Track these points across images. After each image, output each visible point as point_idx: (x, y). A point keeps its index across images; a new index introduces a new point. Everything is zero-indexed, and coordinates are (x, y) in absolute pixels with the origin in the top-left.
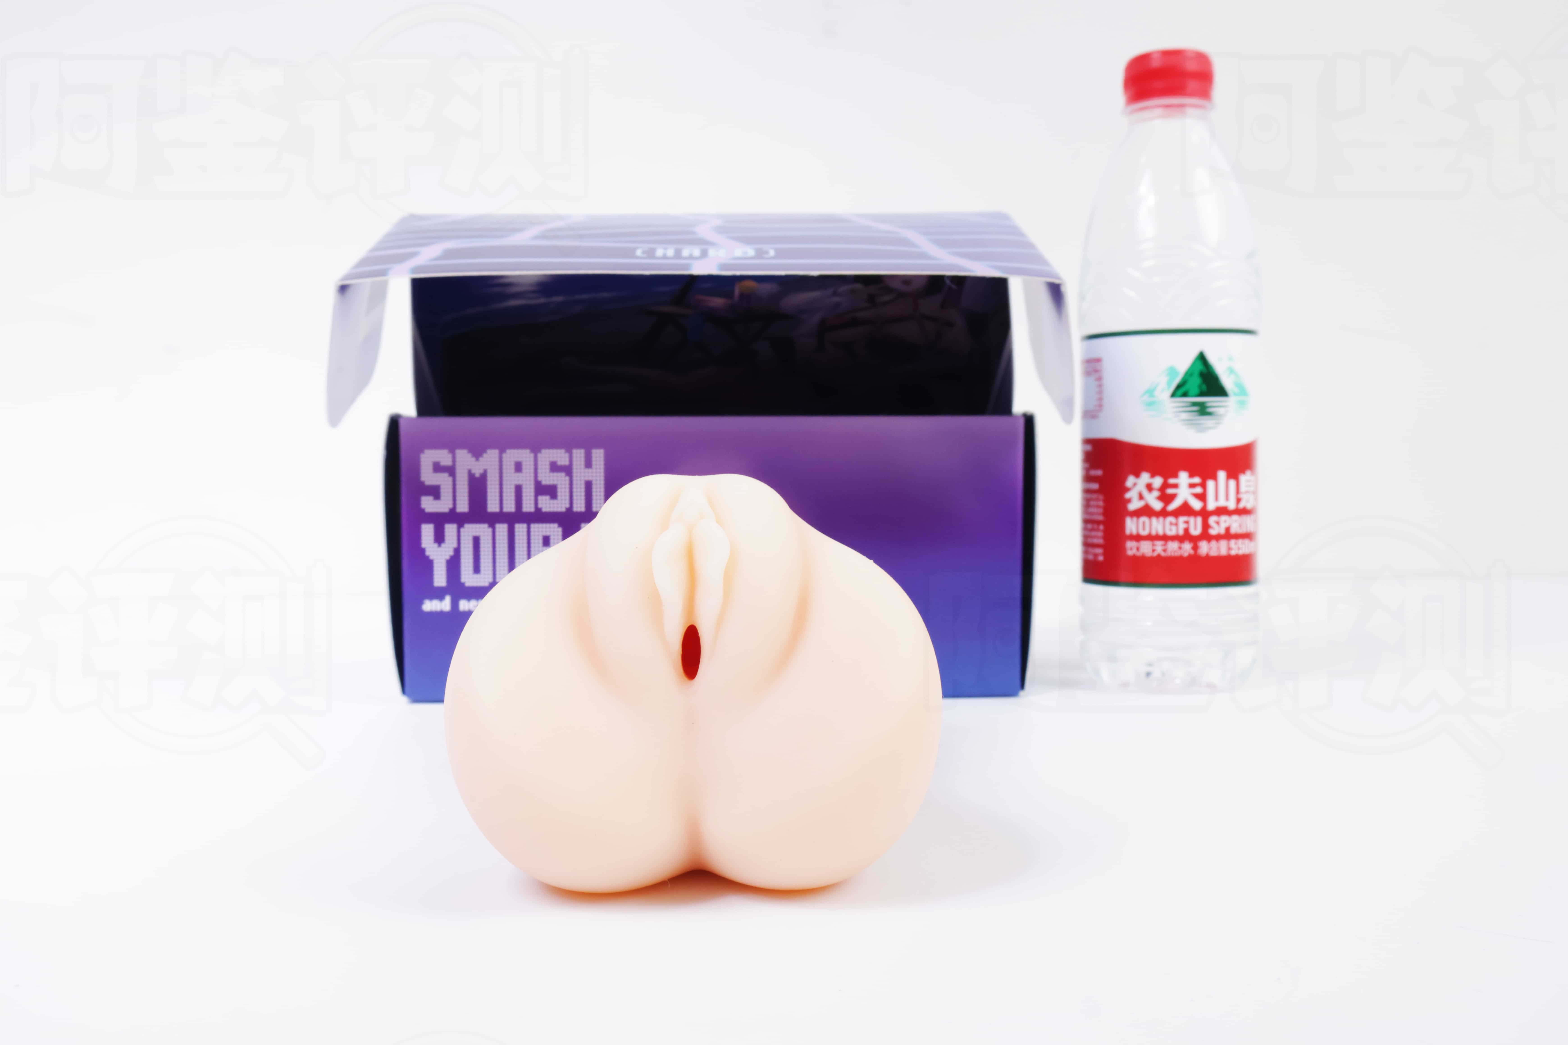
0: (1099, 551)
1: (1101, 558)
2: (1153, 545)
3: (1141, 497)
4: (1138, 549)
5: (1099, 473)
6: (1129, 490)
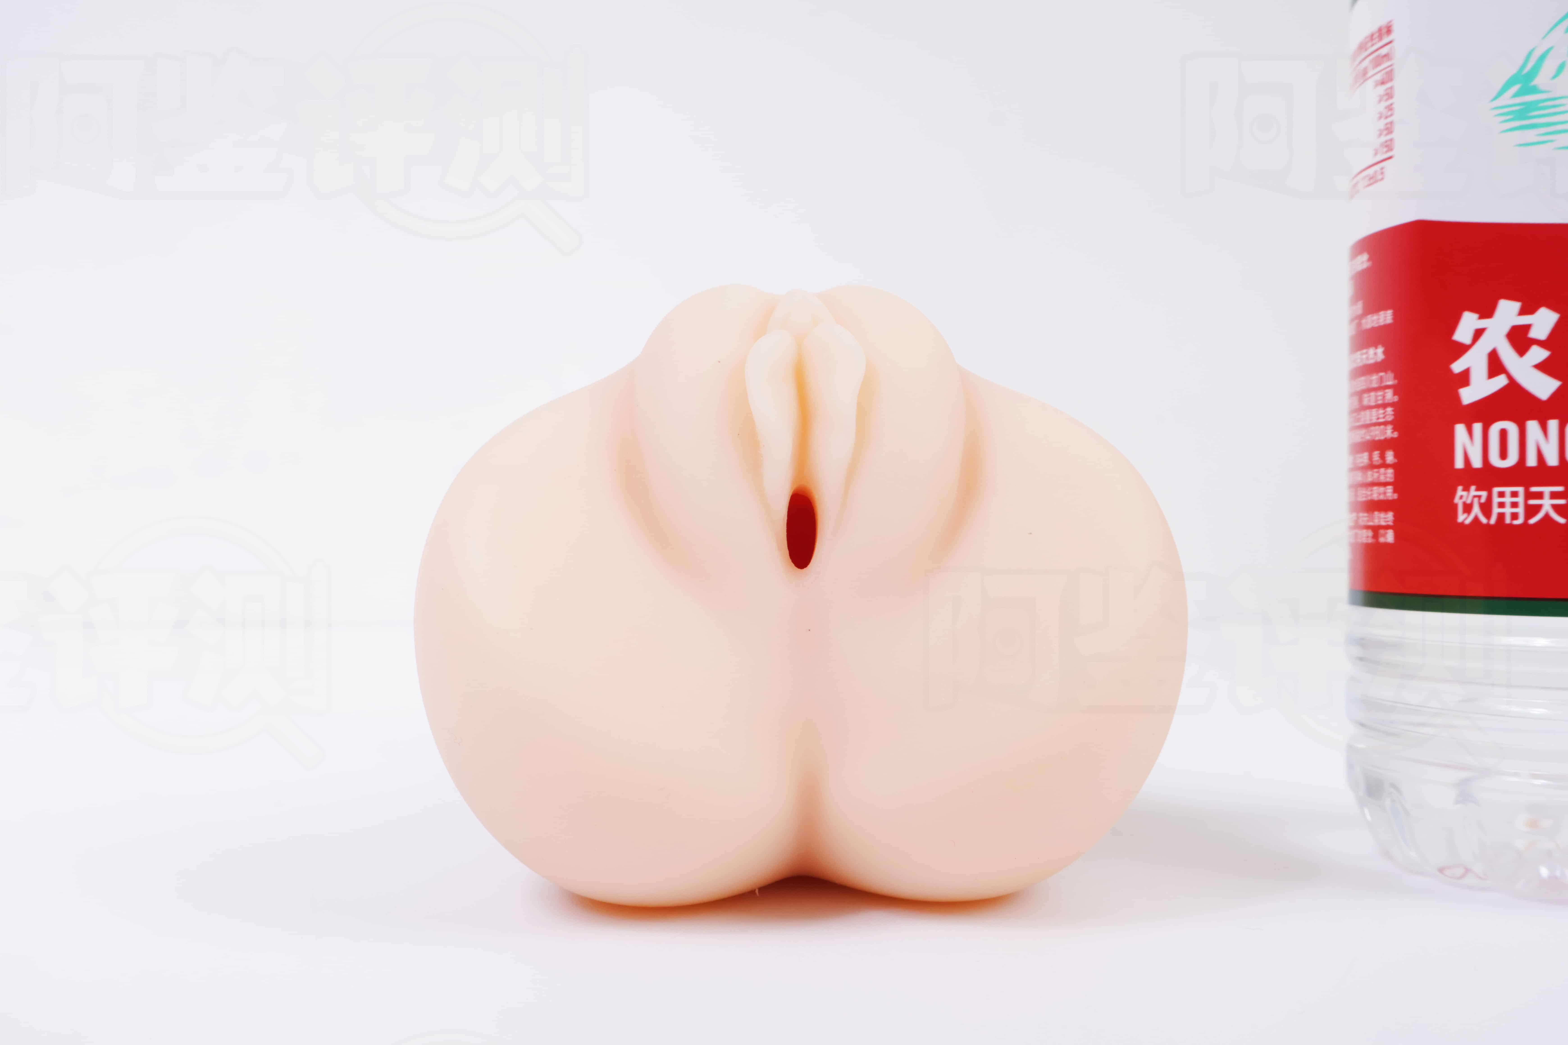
0: (1387, 518)
1: (1389, 537)
2: (1529, 495)
3: (1495, 366)
4: (1486, 508)
5: (1386, 317)
6: (1462, 349)
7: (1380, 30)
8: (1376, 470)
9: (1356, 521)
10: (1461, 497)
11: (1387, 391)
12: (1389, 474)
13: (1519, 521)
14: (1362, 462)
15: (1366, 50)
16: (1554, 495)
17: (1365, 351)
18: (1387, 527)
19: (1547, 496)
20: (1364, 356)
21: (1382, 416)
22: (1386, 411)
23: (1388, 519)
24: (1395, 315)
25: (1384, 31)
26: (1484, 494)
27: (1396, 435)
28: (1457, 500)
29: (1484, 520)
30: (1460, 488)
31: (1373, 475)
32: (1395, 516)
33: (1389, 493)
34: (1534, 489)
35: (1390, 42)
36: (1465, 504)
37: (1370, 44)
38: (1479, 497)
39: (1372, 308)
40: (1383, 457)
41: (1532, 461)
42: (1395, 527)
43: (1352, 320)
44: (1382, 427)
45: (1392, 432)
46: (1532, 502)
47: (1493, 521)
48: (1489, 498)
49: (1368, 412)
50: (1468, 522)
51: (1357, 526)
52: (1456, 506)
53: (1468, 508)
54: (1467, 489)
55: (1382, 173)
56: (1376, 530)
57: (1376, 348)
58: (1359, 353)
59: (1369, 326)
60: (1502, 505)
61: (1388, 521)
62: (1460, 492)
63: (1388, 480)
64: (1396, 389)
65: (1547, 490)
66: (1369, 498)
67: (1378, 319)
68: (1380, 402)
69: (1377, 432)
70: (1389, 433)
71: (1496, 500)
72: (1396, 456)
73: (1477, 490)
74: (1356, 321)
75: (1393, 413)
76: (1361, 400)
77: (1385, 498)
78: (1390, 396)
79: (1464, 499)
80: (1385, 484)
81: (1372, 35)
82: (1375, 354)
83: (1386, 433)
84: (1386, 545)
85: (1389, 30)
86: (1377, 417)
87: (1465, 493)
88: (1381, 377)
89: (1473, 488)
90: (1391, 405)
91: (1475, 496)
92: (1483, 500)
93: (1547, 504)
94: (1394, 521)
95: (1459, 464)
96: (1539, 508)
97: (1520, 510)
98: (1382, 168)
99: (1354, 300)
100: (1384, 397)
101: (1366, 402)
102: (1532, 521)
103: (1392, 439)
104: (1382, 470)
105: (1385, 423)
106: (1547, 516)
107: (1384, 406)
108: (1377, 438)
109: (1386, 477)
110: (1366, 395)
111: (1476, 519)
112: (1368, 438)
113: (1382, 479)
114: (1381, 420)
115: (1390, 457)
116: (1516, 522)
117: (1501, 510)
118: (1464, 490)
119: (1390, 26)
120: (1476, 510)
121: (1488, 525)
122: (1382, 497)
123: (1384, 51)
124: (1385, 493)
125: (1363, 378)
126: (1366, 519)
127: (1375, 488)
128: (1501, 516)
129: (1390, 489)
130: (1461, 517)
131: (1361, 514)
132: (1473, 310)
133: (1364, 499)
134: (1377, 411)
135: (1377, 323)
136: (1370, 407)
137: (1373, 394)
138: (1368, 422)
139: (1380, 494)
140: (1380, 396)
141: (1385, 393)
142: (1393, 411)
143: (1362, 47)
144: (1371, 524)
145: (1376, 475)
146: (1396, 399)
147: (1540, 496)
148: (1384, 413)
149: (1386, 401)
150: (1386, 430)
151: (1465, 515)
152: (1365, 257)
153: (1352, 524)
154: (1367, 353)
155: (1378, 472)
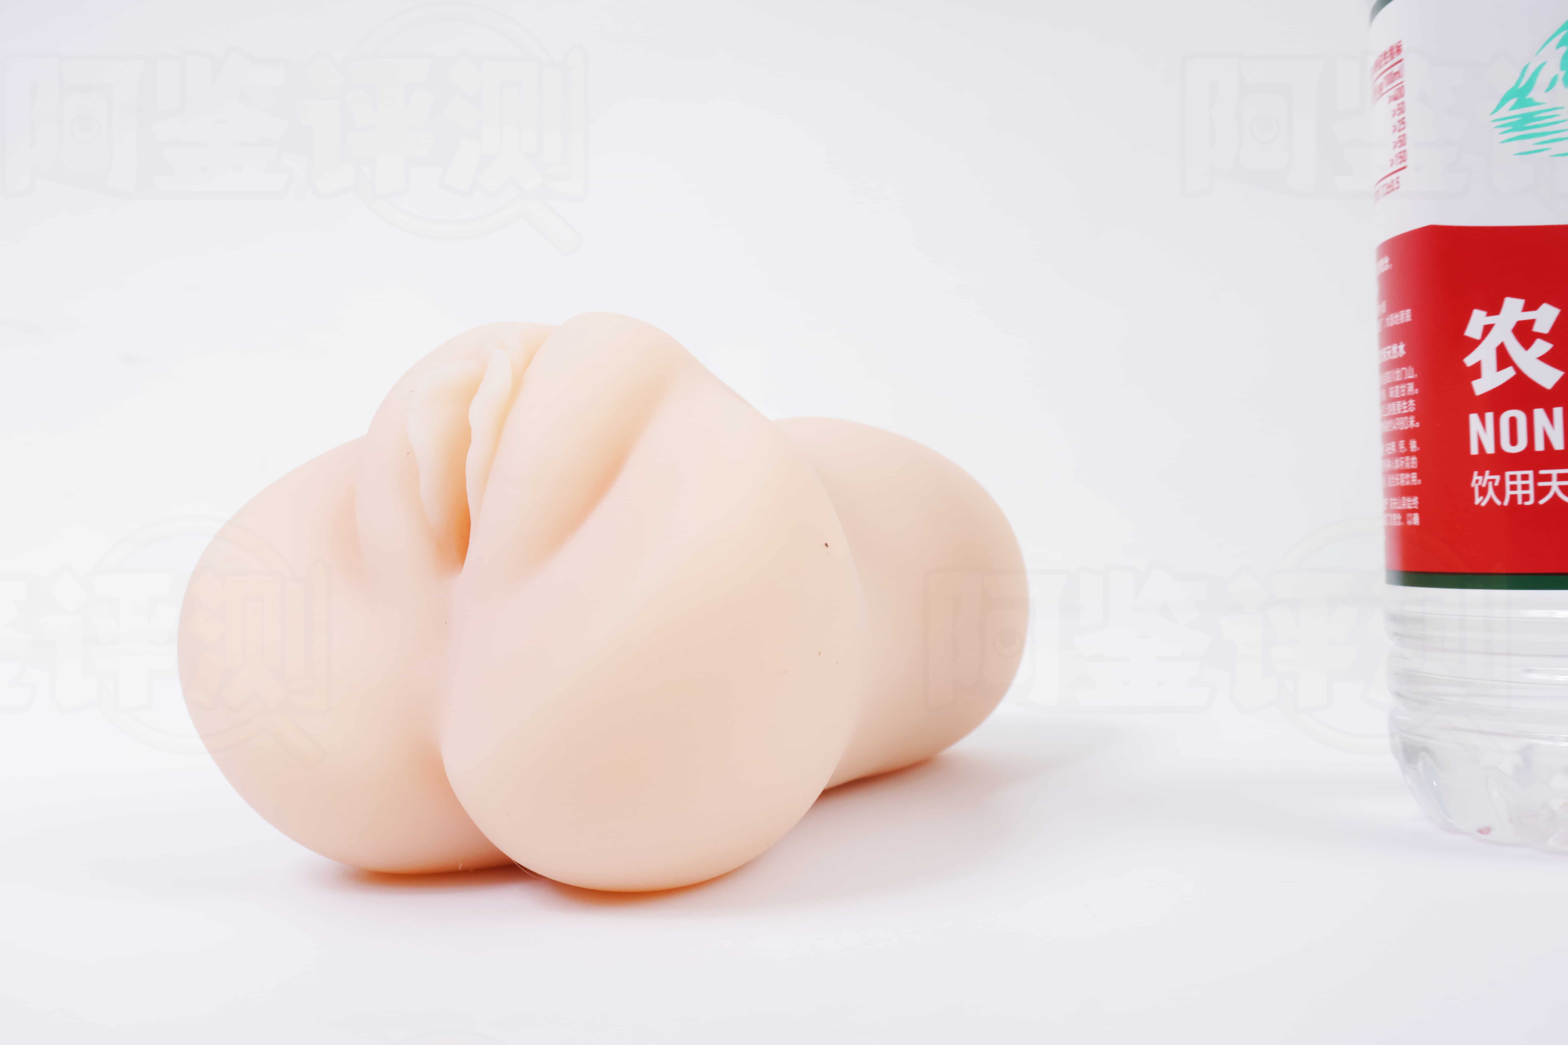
0: (1413, 502)
1: (1415, 520)
2: (1538, 478)
6: (1474, 344)
7: (1391, 49)
8: (1402, 458)
9: (1388, 506)
10: (1477, 481)
11: (1409, 384)
12: (1413, 462)
13: (1531, 502)
14: (1391, 451)
15: (1381, 67)
16: (1561, 477)
17: (1389, 347)
18: (1413, 511)
19: (1554, 478)
20: (1389, 352)
21: (1405, 407)
22: (1408, 403)
23: (1414, 504)
24: (1413, 315)
25: (1395, 50)
26: (1497, 478)
27: (1418, 425)
28: (1473, 484)
29: (1498, 502)
30: (1476, 473)
31: (1400, 463)
32: (1419, 501)
33: (1414, 479)
34: (1542, 472)
35: (1400, 61)
36: (1480, 487)
37: (1383, 62)
38: (1493, 481)
39: (1394, 307)
40: (1407, 445)
41: (1539, 446)
42: (1420, 510)
43: (1380, 318)
44: (1406, 418)
45: (1415, 423)
46: (1541, 484)
47: (1506, 503)
48: (1502, 482)
49: (1393, 404)
50: (1483, 504)
51: (1389, 511)
52: (1473, 489)
53: (1483, 491)
54: (1482, 474)
55: (1398, 182)
56: (1404, 513)
57: (1398, 345)
58: (1385, 349)
59: (1392, 324)
60: (1514, 488)
61: (1414, 505)
62: (1476, 476)
63: (1413, 467)
64: (1417, 383)
65: (1554, 473)
66: (1397, 484)
67: (1400, 318)
68: (1403, 395)
69: (1402, 423)
70: (1412, 423)
71: (1508, 483)
72: (1418, 445)
73: (1491, 474)
74: (1382, 319)
75: (1414, 405)
76: (1387, 393)
77: (1411, 484)
78: (1411, 389)
79: (1480, 483)
80: (1410, 471)
81: (1385, 54)
82: (1398, 350)
83: (1409, 423)
84: (1413, 526)
85: (1399, 49)
86: (1400, 409)
87: (1480, 478)
88: (1404, 371)
89: (1487, 472)
90: (1413, 397)
91: (1489, 480)
92: (1497, 484)
93: (1555, 485)
94: (1419, 505)
95: (1474, 450)
96: (1548, 489)
97: (1531, 492)
98: (1398, 178)
99: (1381, 298)
100: (1407, 390)
101: (1391, 395)
102: (1542, 502)
103: (1415, 428)
104: (1407, 458)
105: (1408, 414)
106: (1555, 495)
107: (1407, 398)
108: (1402, 429)
109: (1411, 464)
110: (1391, 389)
111: (1491, 501)
112: (1395, 428)
113: (1408, 466)
114: (1405, 412)
115: (1413, 446)
116: (1527, 503)
117: (1514, 493)
118: (1479, 475)
119: (1400, 46)
120: (1491, 493)
121: (1502, 506)
122: (1408, 483)
123: (1395, 69)
124: (1410, 479)
125: (1388, 373)
126: (1395, 503)
127: (1402, 475)
128: (1514, 498)
129: (1414, 475)
130: (1478, 500)
131: (1392, 499)
132: (1482, 308)
133: (1393, 485)
134: (1401, 403)
135: (1398, 321)
136: (1395, 400)
137: (1397, 387)
138: (1394, 413)
139: (1406, 480)
140: (1403, 389)
141: (1407, 386)
142: (1414, 402)
143: (1378, 65)
144: (1400, 508)
145: (1402, 462)
146: (1417, 391)
147: (1548, 478)
148: (1407, 405)
149: (1409, 394)
150: (1409, 420)
151: (1481, 498)
152: (1386, 260)
153: (1385, 508)
154: (1391, 349)
155: (1404, 460)
